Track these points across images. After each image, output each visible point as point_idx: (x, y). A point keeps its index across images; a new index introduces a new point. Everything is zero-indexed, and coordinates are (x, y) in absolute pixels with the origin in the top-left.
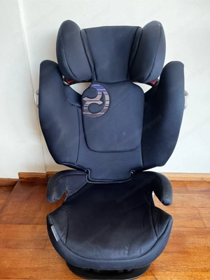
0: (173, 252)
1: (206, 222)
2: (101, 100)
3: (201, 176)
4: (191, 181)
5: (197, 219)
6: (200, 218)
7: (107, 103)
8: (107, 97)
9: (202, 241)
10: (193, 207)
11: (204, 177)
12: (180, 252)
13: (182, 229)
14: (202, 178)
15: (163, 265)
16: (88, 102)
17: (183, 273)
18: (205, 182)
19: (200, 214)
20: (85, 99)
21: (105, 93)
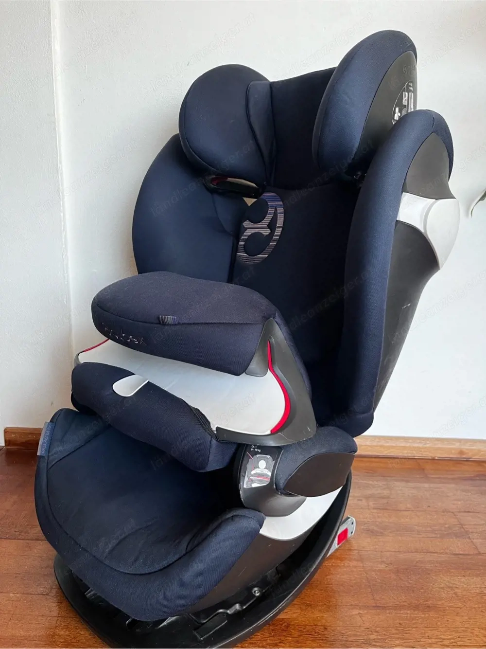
1: (478, 541)
2: (269, 226)
3: (457, 446)
4: (433, 459)
5: (457, 536)
6: (463, 533)
7: (278, 231)
8: (280, 221)
9: (470, 584)
10: (446, 511)
11: (465, 447)
12: (417, 607)
13: (418, 557)
15: (373, 637)
16: (250, 229)
18: (467, 460)
19: (462, 525)
20: (246, 224)
21: (280, 210)
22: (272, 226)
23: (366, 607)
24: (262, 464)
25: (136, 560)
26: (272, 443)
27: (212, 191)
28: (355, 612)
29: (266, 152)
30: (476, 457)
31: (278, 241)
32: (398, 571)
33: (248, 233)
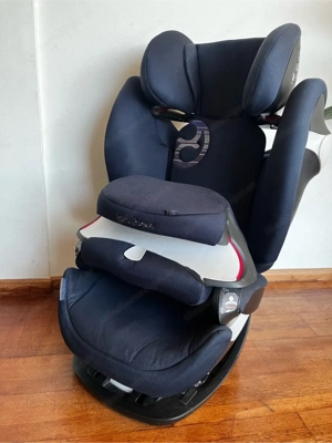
0: (284, 372)
1: (315, 329)
2: (198, 143)
3: (290, 273)
5: (302, 327)
6: (307, 326)
7: (206, 147)
8: (207, 140)
9: (318, 354)
10: (292, 313)
11: (295, 274)
12: (294, 371)
13: (286, 341)
14: (292, 277)
15: (276, 390)
16: (183, 144)
17: (308, 397)
18: (296, 281)
19: (303, 320)
20: (180, 140)
21: (206, 132)
22: (200, 142)
23: (266, 374)
24: (231, 298)
25: (154, 362)
26: (239, 286)
27: (155, 117)
28: (261, 377)
29: (195, 92)
30: (301, 279)
31: (206, 153)
32: (277, 351)
33: (182, 146)
